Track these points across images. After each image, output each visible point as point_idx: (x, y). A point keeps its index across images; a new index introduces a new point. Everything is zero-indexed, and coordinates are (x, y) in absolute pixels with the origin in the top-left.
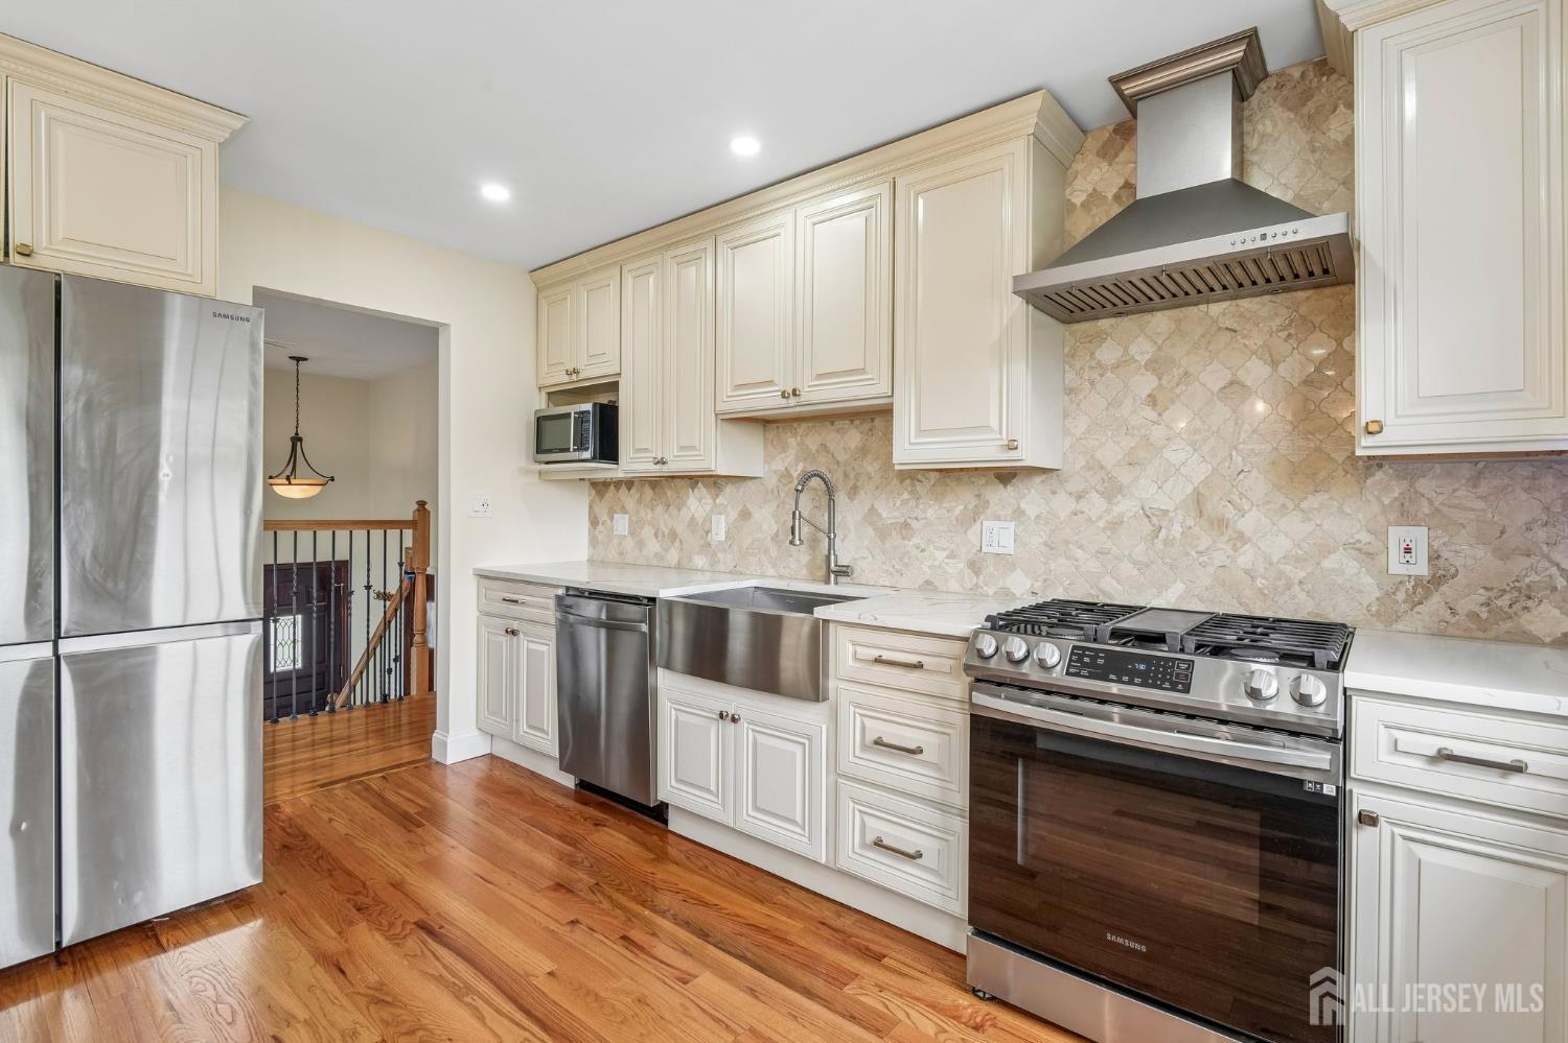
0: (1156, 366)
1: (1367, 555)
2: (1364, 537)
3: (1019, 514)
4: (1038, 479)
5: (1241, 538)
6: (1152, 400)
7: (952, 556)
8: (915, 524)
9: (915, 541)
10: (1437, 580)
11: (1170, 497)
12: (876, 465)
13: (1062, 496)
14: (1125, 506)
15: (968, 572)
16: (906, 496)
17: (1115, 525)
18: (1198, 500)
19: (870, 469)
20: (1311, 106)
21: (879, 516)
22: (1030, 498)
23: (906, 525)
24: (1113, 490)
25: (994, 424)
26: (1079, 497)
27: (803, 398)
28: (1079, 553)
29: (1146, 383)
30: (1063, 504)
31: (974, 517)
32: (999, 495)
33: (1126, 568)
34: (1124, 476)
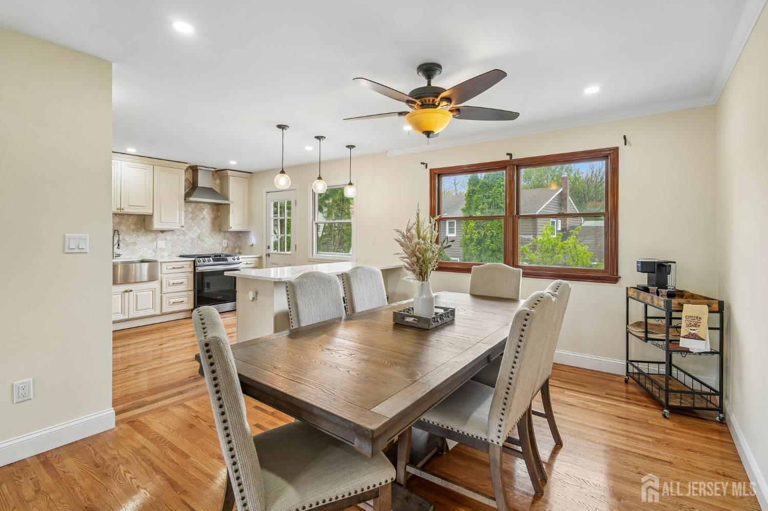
0: (193, 212)
1: (220, 244)
2: (220, 241)
3: (165, 239)
4: (170, 232)
5: (206, 243)
6: (192, 219)
7: (149, 249)
8: (138, 242)
9: (138, 246)
10: (227, 247)
11: (194, 236)
12: (125, 227)
13: (175, 235)
14: (187, 237)
15: (153, 252)
16: (135, 235)
17: (185, 241)
18: (199, 236)
19: (123, 228)
20: (214, 177)
21: (126, 240)
22: (168, 236)
23: (135, 243)
24: (185, 234)
25: (178, 222)
26: (178, 236)
27: (124, 211)
28: (178, 246)
29: (190, 216)
30: (175, 237)
31: (155, 240)
32: (161, 235)
33: (188, 249)
34: (187, 232)
